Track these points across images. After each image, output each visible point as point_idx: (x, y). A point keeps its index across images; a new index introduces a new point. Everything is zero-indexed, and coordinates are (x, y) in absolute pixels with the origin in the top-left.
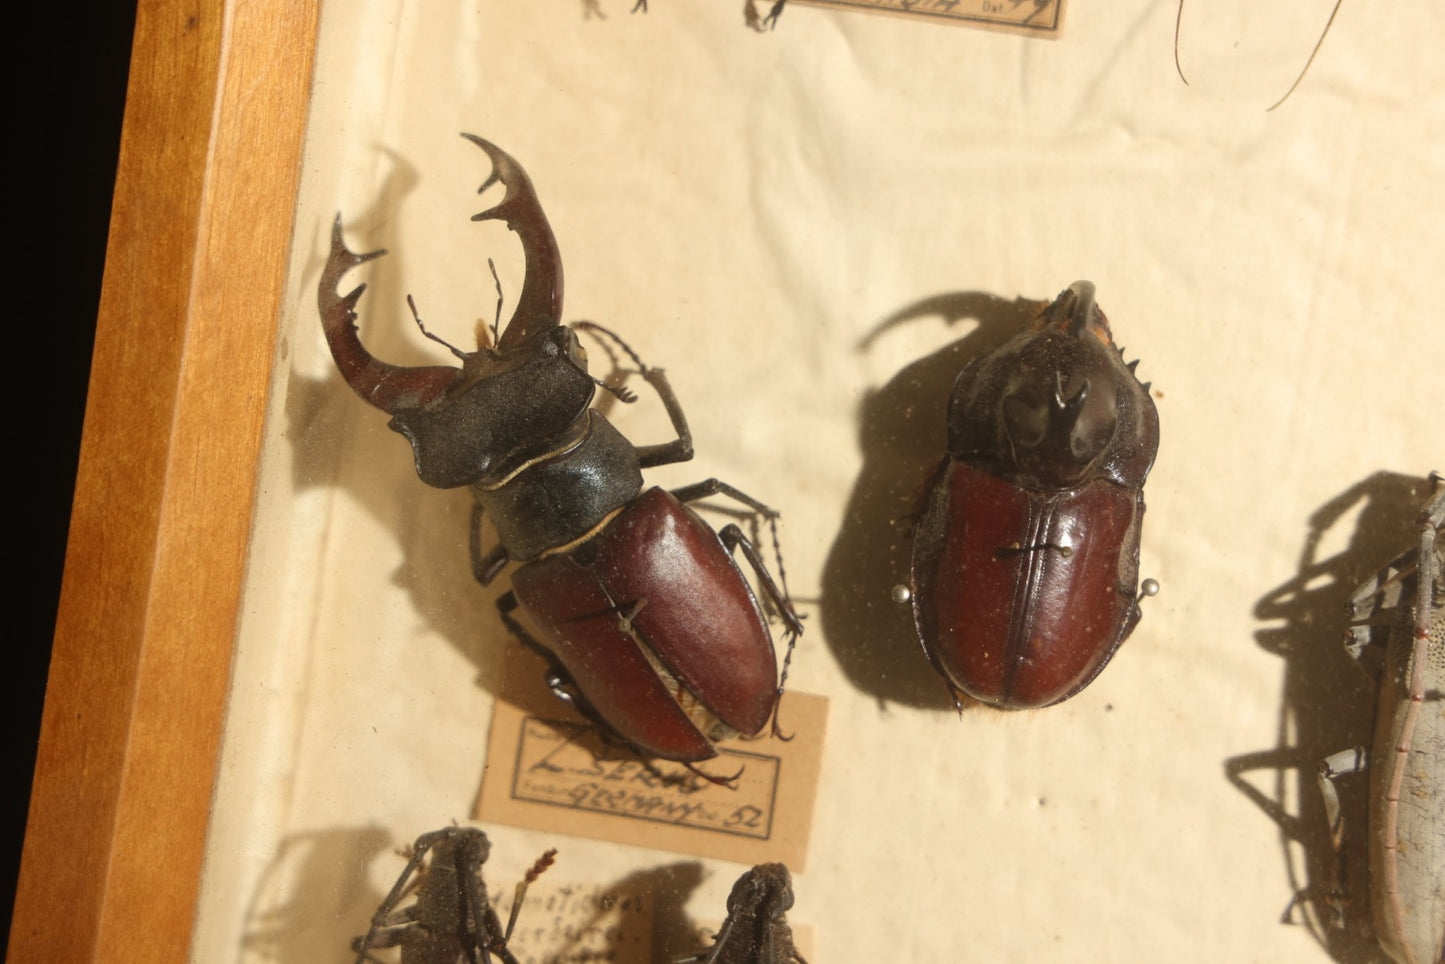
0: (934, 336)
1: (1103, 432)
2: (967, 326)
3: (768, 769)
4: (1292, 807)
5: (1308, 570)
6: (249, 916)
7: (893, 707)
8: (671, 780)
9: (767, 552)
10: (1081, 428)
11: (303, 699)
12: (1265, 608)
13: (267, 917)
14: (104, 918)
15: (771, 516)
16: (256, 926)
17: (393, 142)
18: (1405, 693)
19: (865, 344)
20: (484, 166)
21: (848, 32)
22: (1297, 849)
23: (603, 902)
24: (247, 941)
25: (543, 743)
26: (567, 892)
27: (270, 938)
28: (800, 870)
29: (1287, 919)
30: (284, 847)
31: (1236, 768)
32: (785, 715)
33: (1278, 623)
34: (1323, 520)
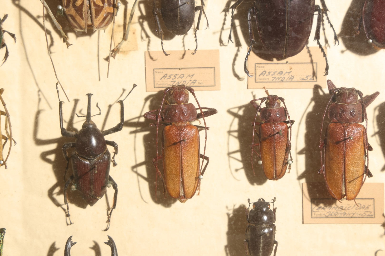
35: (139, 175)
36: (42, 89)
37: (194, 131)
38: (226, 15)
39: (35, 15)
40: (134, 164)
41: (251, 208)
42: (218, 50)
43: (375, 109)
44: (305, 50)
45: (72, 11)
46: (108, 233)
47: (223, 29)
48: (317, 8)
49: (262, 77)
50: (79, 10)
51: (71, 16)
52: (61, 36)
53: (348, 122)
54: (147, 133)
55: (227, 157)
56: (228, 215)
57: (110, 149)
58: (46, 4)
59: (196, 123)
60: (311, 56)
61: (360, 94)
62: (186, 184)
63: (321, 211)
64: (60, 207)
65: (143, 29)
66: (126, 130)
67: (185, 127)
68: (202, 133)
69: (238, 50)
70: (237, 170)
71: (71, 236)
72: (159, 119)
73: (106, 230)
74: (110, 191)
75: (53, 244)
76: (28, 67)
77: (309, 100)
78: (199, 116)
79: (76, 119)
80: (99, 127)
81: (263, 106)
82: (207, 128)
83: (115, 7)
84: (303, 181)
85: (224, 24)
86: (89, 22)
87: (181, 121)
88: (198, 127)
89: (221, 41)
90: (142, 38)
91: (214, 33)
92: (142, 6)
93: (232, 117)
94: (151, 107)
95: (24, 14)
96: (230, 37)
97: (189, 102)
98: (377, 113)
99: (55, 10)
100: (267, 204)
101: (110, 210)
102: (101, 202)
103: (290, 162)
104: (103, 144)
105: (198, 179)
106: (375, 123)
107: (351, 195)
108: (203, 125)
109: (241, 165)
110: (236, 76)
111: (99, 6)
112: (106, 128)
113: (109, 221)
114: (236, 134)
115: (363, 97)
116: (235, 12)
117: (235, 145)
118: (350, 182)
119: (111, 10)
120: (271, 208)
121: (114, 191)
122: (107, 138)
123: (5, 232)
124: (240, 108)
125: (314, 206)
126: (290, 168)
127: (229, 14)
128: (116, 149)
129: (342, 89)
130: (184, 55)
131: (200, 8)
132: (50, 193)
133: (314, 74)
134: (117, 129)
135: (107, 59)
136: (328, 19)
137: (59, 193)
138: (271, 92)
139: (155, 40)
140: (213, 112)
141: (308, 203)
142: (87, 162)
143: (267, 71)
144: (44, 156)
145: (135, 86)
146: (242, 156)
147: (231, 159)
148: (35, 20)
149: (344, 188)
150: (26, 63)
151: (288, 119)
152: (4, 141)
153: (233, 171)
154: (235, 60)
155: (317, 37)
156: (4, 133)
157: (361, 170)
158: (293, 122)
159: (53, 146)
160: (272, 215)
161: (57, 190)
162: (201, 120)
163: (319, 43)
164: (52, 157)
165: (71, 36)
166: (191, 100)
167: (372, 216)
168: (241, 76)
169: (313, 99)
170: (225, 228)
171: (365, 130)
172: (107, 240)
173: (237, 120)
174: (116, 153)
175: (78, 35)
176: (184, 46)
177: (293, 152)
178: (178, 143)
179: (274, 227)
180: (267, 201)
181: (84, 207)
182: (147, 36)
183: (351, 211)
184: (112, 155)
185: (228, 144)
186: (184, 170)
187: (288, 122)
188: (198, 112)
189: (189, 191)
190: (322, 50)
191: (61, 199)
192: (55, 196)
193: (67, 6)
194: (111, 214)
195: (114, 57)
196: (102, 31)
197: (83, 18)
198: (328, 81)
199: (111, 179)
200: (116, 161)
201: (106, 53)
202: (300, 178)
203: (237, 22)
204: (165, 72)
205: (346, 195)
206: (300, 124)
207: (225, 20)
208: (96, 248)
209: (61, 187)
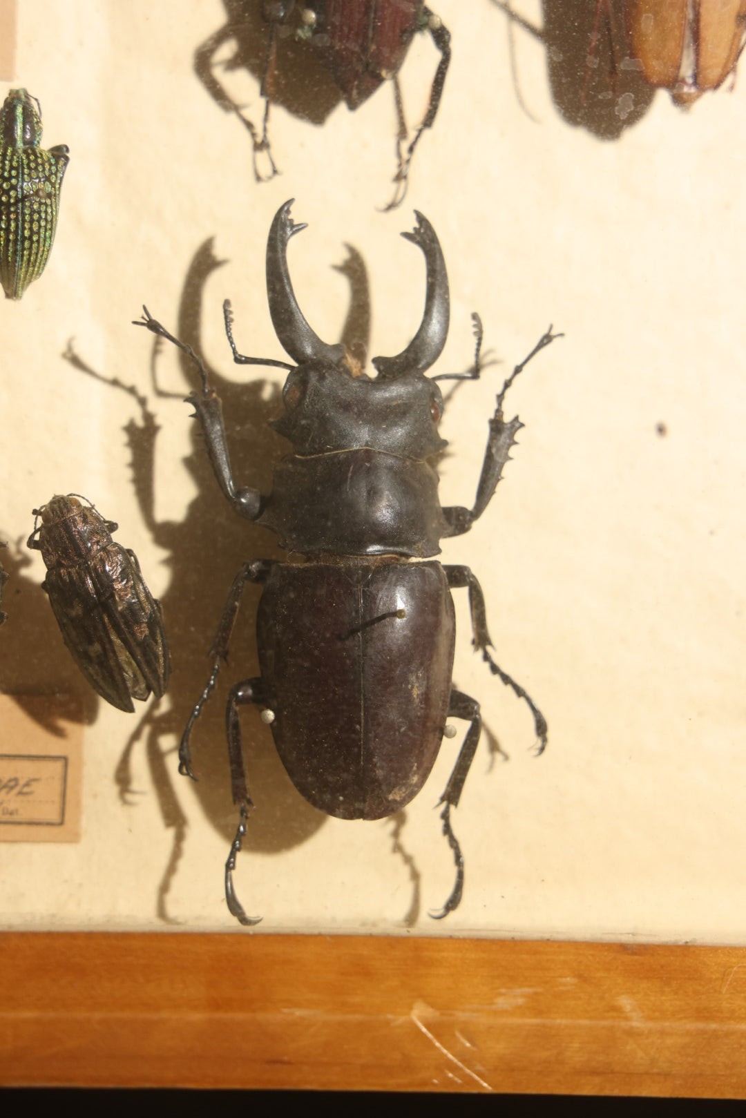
35: (514, 17)
62: (707, 33)
64: (233, 117)
71: (290, 202)
73: (395, 205)
75: (208, 244)
101: (408, 140)
105: (744, 18)
113: (400, 177)
123: (67, 159)
137: (232, 65)
161: (228, 50)
172: (411, 225)
189: (716, 54)
192: (218, 73)
194: (411, 150)
208: (354, 269)
209: (243, 42)
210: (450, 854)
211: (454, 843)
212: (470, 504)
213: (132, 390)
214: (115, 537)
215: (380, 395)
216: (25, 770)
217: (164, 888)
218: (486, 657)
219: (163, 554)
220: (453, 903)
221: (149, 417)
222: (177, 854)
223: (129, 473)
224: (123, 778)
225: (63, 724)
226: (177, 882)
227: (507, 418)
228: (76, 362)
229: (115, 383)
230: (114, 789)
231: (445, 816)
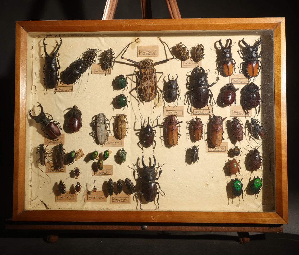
0: (68, 111)
1: (77, 114)
2: (70, 110)
3: (61, 139)
4: (93, 136)
5: (92, 121)
6: (30, 154)
7: (69, 134)
8: (56, 140)
9: (60, 126)
10: (75, 113)
11: (32, 139)
12: (90, 124)
13: (31, 153)
14: (19, 151)
15: (59, 123)
16: (31, 154)
17: (33, 104)
18: (97, 127)
19: (64, 112)
20: (38, 104)
21: (60, 93)
22: (94, 138)
23: (52, 149)
24: (30, 155)
25: (47, 140)
26: (50, 149)
27: (32, 155)
28: (64, 145)
29: (94, 142)
30: (32, 149)
31: (90, 134)
32: (61, 135)
33: (91, 125)
34: (93, 118)
35: (161, 139)
36: (136, 116)
37: (176, 127)
38: (185, 96)
39: (135, 96)
40: (160, 136)
41: (192, 148)
42: (183, 106)
43: (226, 122)
44: (207, 106)
45: (145, 95)
46: (153, 155)
47: (185, 100)
48: (210, 95)
49: (195, 113)
50: (146, 95)
51: (144, 96)
52: (141, 102)
53: (218, 125)
54: (164, 128)
55: (186, 135)
56: (186, 150)
57: (154, 132)
58: (138, 94)
59: (177, 125)
60: (208, 107)
61: (221, 118)
62: (174, 141)
63: (211, 150)
64: (140, 148)
65: (163, 100)
66: (158, 127)
67: (174, 126)
68: (179, 128)
69: (189, 106)
70: (188, 138)
71: (143, 155)
72: (167, 124)
73: (153, 154)
74: (154, 143)
75: (139, 158)
76: (133, 110)
77: (208, 119)
78: (178, 123)
79: (145, 124)
80: (151, 126)
81: (195, 120)
82: (180, 126)
83: (156, 94)
84: (206, 141)
85: (185, 99)
86: (149, 98)
87: (173, 124)
88: (178, 126)
89: (184, 103)
90: (163, 102)
91: (182, 101)
92: (163, 94)
93: (187, 124)
94: (165, 121)
95: (132, 96)
96: (187, 102)
97: (175, 119)
98: (226, 123)
99: (140, 95)
100: (196, 147)
101: (154, 149)
102: (151, 146)
103: (202, 136)
104: (152, 130)
105: (177, 140)
106: (226, 126)
107: (218, 145)
108: (179, 126)
109: (189, 137)
110: (188, 112)
111: (152, 94)
112: (153, 126)
113: (153, 152)
114: (188, 129)
115: (222, 118)
116: (188, 96)
117: (188, 131)
118: (218, 141)
119: (155, 95)
120: (197, 148)
121: (155, 143)
122: (153, 129)
123: (126, 153)
124: (189, 121)
125: (209, 148)
126: (202, 138)
127: (186, 96)
128: (156, 132)
129: (216, 116)
130: (174, 107)
131: (179, 94)
132: (138, 144)
133: (209, 112)
134: (156, 126)
135: (153, 108)
136: (213, 98)
137: (140, 144)
138: (197, 117)
139: (166, 103)
140: (182, 122)
141: (207, 147)
142: (148, 135)
143: (197, 111)
144: (136, 134)
145: (161, 115)
146: (190, 134)
147: (187, 136)
148: (135, 98)
149: (217, 143)
150: (132, 109)
151: (202, 124)
152: (126, 129)
153: (187, 139)
154: (188, 108)
155: (210, 102)
156: (126, 127)
157: (221, 138)
158: (203, 125)
159: (139, 131)
160: (197, 150)
161: (140, 143)
162: (178, 124)
163: (210, 104)
164: (138, 134)
165: (144, 102)
166: (176, 119)
167: (225, 151)
168: (189, 113)
169: (209, 119)
170: (185, 154)
171: (222, 127)
172: (153, 156)
173: (188, 125)
174: (155, 133)
175: (146, 102)
176: (174, 104)
177: (203, 133)
178: (172, 130)
179: (198, 153)
180: (196, 146)
181: (147, 148)
182: (164, 102)
183: (219, 150)
184: (154, 134)
185: (186, 131)
186: (174, 137)
187: (202, 125)
188: (178, 122)
189: (175, 143)
190: (211, 106)
191: (141, 145)
192: (139, 145)
193: (143, 94)
195: (155, 107)
196: (152, 100)
197: (147, 97)
198: (213, 114)
199: (154, 140)
200: (156, 136)
201: (153, 106)
202: (205, 141)
203: (189, 98)
204: (169, 111)
205: (217, 145)
206: (205, 126)
207: (185, 98)
208: (150, 159)
209: (141, 142)
210: (158, 204)
211: (158, 203)
212: (158, 177)
213: (133, 169)
214: (131, 181)
215: (150, 170)
216: (126, 198)
217: (137, 207)
218: (160, 189)
219: (136, 181)
220: (158, 208)
221: (135, 171)
222: (138, 204)
223: (133, 175)
224: (133, 199)
225: (129, 195)
226: (138, 207)
227: (161, 171)
228: (129, 167)
229: (132, 168)
230: (133, 200)
231: (157, 201)
